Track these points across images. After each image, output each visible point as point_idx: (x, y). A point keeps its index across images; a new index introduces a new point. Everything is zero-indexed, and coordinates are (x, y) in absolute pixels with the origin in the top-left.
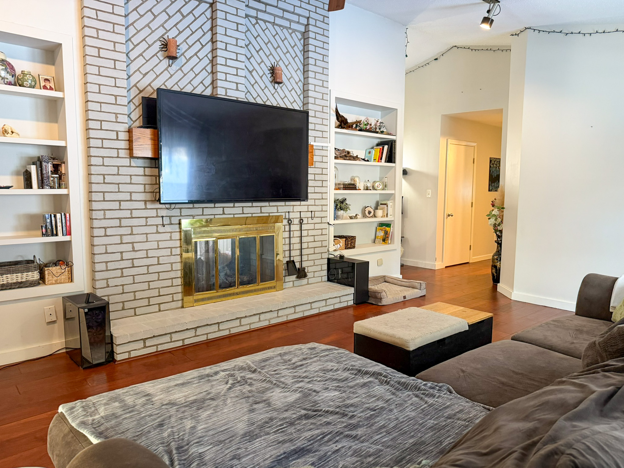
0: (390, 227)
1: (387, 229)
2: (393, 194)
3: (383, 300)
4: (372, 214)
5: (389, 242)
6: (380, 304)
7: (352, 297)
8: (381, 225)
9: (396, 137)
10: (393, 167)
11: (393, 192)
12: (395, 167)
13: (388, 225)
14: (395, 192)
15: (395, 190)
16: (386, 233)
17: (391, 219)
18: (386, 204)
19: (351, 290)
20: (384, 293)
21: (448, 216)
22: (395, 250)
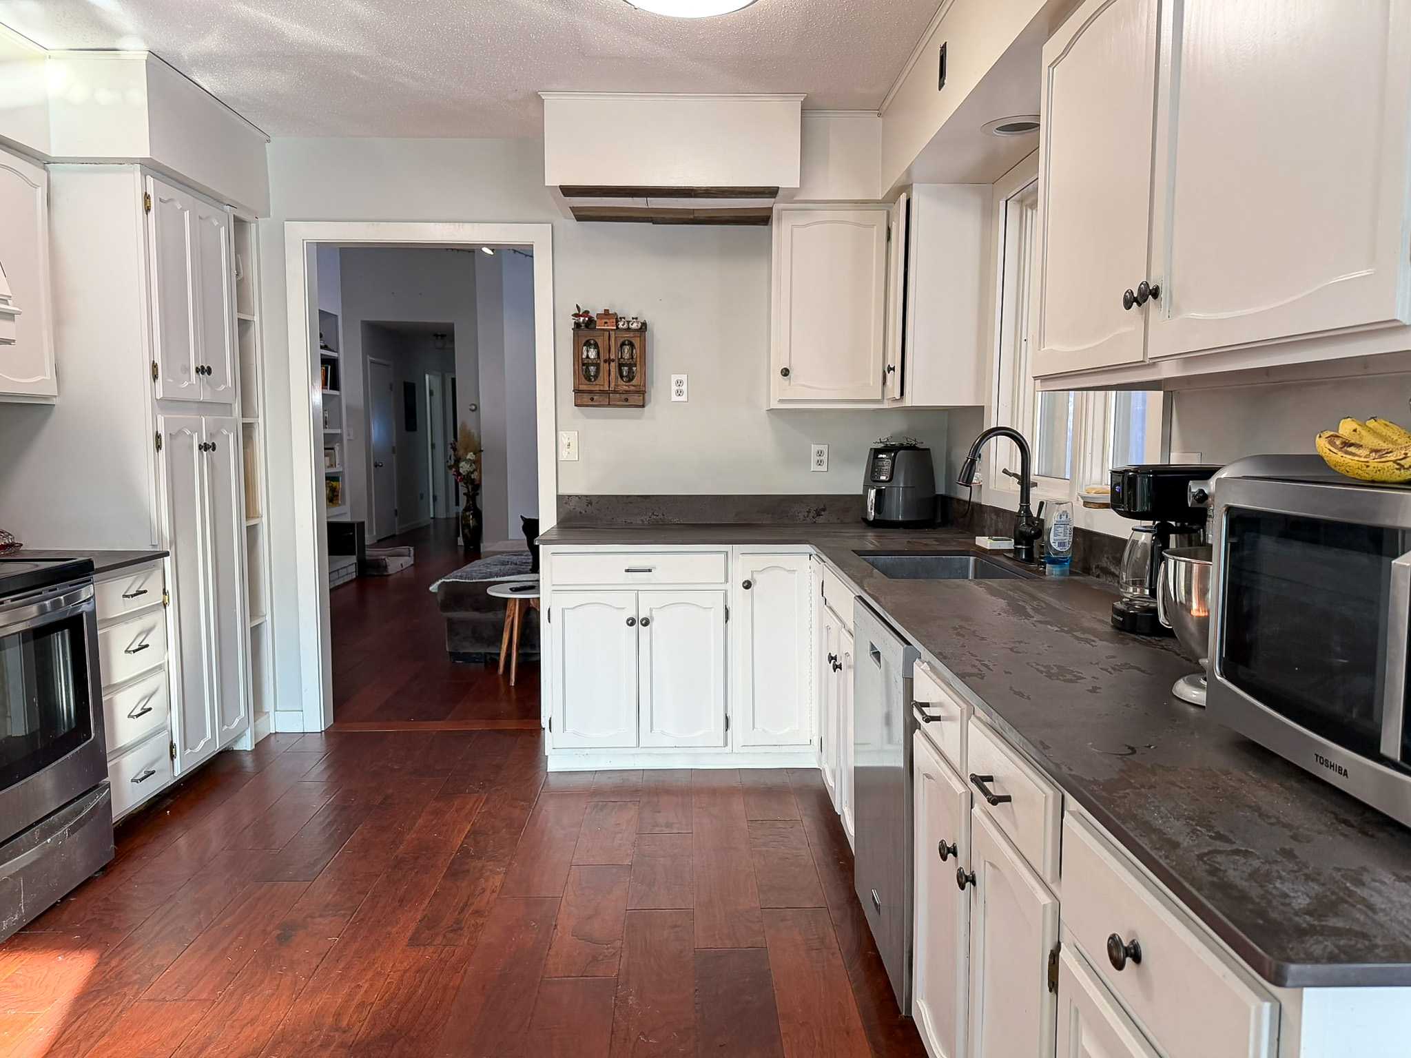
0: (338, 481)
1: (334, 484)
2: (338, 434)
5: (340, 502)
6: (386, 574)
7: (353, 568)
9: (339, 355)
10: (336, 396)
11: (339, 431)
12: (339, 397)
14: (342, 431)
15: (341, 427)
16: (333, 490)
17: (341, 470)
18: (333, 449)
19: (354, 559)
20: (387, 560)
21: (376, 466)
22: (345, 513)
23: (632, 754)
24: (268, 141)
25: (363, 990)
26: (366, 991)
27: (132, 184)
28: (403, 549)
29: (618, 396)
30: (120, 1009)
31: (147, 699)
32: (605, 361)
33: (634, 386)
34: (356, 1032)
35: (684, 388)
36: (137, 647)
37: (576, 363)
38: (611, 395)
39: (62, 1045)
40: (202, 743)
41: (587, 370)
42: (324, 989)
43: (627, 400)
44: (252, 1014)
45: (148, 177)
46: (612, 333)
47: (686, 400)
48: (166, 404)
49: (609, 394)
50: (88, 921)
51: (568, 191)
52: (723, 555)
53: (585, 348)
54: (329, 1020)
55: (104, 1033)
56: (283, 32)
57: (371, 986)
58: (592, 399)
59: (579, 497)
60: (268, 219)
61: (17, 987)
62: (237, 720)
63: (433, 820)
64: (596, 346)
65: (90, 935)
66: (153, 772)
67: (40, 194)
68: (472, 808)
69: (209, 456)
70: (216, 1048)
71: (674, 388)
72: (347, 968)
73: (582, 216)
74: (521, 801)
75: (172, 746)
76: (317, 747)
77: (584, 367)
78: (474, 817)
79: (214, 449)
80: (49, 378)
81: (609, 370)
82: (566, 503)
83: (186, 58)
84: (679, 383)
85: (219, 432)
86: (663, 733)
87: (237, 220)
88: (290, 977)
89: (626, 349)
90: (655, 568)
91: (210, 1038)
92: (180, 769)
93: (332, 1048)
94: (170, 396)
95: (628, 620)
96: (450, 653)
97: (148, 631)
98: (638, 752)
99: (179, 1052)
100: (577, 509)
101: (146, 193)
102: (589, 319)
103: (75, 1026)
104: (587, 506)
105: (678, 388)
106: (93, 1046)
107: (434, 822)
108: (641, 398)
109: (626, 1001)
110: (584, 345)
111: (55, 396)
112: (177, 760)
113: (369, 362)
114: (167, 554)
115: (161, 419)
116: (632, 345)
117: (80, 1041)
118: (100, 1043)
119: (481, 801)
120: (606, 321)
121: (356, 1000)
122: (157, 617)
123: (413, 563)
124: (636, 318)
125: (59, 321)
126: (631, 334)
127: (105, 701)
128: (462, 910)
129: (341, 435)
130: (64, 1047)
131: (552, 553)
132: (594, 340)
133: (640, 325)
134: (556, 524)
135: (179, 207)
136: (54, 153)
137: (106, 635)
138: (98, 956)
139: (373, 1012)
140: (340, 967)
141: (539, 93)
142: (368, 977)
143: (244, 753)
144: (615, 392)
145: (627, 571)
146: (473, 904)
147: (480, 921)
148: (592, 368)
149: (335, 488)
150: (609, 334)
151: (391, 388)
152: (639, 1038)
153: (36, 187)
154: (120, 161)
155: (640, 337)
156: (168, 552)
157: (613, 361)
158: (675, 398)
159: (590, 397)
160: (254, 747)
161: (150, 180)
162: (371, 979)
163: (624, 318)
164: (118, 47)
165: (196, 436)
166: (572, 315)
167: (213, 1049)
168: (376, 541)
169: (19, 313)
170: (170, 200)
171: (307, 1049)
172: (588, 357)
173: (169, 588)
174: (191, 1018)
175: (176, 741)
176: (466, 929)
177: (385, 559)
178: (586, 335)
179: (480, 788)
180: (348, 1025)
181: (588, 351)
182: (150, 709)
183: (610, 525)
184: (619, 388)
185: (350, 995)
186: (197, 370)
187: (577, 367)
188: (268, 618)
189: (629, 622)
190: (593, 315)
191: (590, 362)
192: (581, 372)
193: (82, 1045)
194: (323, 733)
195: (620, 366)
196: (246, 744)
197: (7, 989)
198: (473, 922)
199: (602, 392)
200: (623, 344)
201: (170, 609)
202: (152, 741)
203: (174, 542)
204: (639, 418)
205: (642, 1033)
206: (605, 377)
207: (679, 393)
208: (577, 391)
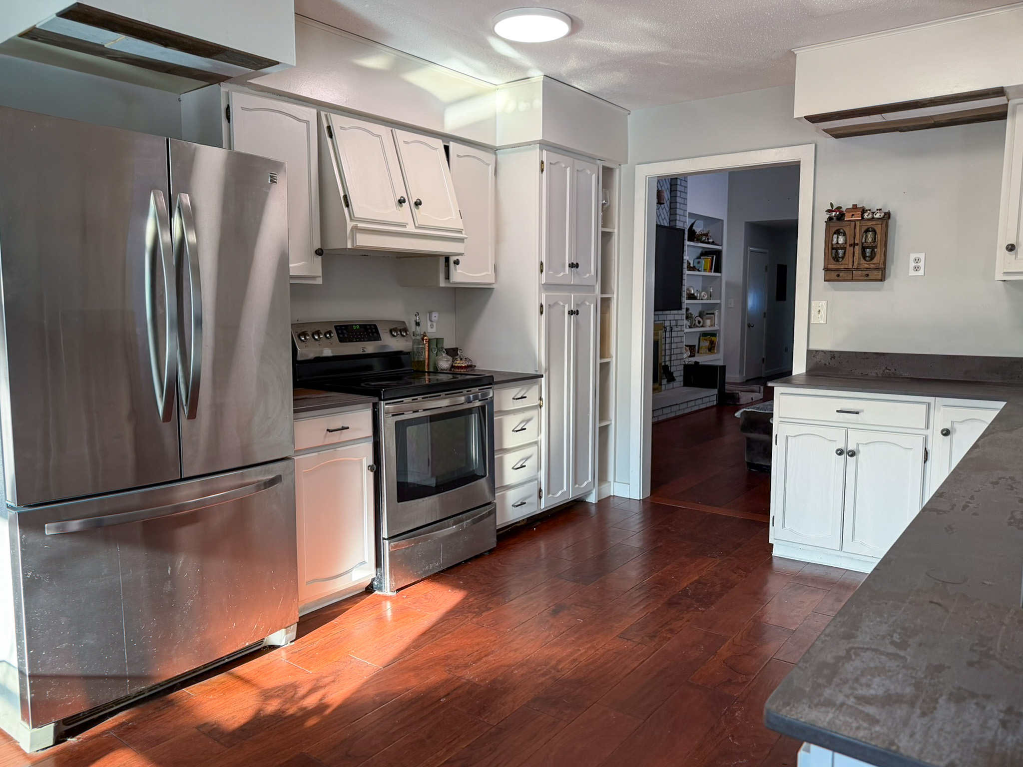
0: (716, 336)
1: (713, 338)
2: (718, 303)
3: (741, 399)
4: (701, 324)
5: (716, 351)
6: (738, 404)
7: (715, 398)
8: (705, 334)
9: (722, 248)
10: (718, 277)
11: (718, 301)
12: (720, 277)
13: (713, 334)
14: (721, 301)
15: (720, 299)
16: (712, 343)
17: (718, 328)
18: (713, 314)
19: (715, 391)
20: (740, 394)
21: (749, 326)
22: (719, 359)
23: (837, 556)
24: (629, 114)
25: (580, 653)
26: (581, 654)
27: (534, 156)
28: (755, 387)
29: (860, 272)
30: (462, 623)
31: (524, 461)
32: (851, 245)
33: (874, 264)
34: (564, 673)
35: (922, 264)
36: (520, 429)
37: (827, 248)
38: (854, 272)
39: (430, 632)
40: (560, 492)
41: (837, 253)
42: (560, 645)
43: (867, 275)
44: (518, 646)
45: (544, 150)
46: (858, 223)
47: (923, 275)
48: (547, 287)
49: (853, 271)
50: (471, 576)
51: (813, 119)
52: (924, 406)
53: (835, 236)
54: (553, 662)
55: (450, 632)
56: (609, 49)
57: (586, 652)
58: (838, 276)
59: (824, 352)
60: (627, 165)
61: (427, 599)
62: (586, 483)
63: (677, 568)
64: (844, 234)
65: (468, 583)
66: (525, 503)
67: (491, 169)
68: (705, 567)
69: (575, 318)
70: (493, 657)
71: (913, 264)
72: (578, 638)
73: (838, 134)
74: (742, 570)
75: (540, 491)
76: (636, 509)
77: (834, 251)
78: (704, 573)
79: (577, 314)
80: (491, 273)
81: (854, 252)
82: (814, 357)
83: (564, 75)
84: (917, 260)
85: (583, 303)
86: (862, 543)
87: (604, 168)
88: (547, 633)
89: (870, 235)
90: (863, 411)
91: (493, 651)
92: (544, 506)
93: (547, 677)
94: (550, 282)
95: (838, 450)
96: (747, 462)
97: (528, 421)
98: (841, 555)
99: (476, 653)
100: (822, 361)
101: (542, 161)
102: (840, 213)
103: (439, 625)
104: (831, 359)
105: (916, 264)
106: (442, 637)
107: (677, 569)
108: (881, 273)
109: (734, 714)
110: (835, 233)
111: (494, 283)
112: (543, 499)
113: (749, 252)
114: (542, 376)
115: (544, 296)
116: (874, 231)
117: (438, 633)
118: (446, 637)
119: (715, 563)
120: (853, 213)
121: (573, 657)
122: (534, 413)
123: (762, 397)
124: (881, 210)
125: (498, 239)
126: (874, 223)
127: (497, 458)
128: (662, 626)
129: (719, 304)
130: (431, 633)
131: (782, 393)
132: (843, 230)
133: (882, 215)
134: (805, 371)
135: (563, 166)
136: (498, 145)
137: (501, 421)
138: (466, 594)
139: (579, 666)
140: (575, 636)
141: (792, 50)
142: (586, 647)
143: (590, 504)
144: (857, 269)
145: (838, 411)
146: (671, 624)
147: (669, 636)
148: (841, 252)
149: (713, 341)
150: (855, 223)
151: (766, 269)
152: (728, 737)
153: (489, 165)
154: (529, 144)
155: (882, 224)
156: (543, 375)
157: (857, 244)
158: (912, 273)
159: (837, 274)
160: (597, 502)
161: (545, 152)
162: (588, 649)
163: (870, 210)
164: (529, 76)
165: (567, 306)
166: (826, 211)
167: (491, 657)
168: (745, 381)
169: (466, 238)
170: (557, 163)
171: (534, 673)
172: (837, 243)
173: (543, 397)
174: (490, 638)
175: (543, 488)
176: (658, 638)
177: (738, 393)
178: (836, 225)
179: (718, 556)
180: (561, 669)
181: (838, 238)
182: (525, 466)
183: (847, 375)
184: (861, 267)
185: (572, 653)
186: (570, 266)
187: (827, 251)
188: (613, 422)
189: (838, 452)
190: (844, 209)
191: (839, 246)
192: (830, 255)
193: (438, 635)
194: (641, 501)
195: (864, 249)
196: (592, 499)
197: (422, 599)
198: (665, 635)
199: (847, 269)
200: (867, 231)
201: (543, 408)
202: (526, 486)
203: (548, 369)
204: (879, 290)
205: (732, 736)
206: (850, 259)
207: (917, 269)
208: (826, 269)
